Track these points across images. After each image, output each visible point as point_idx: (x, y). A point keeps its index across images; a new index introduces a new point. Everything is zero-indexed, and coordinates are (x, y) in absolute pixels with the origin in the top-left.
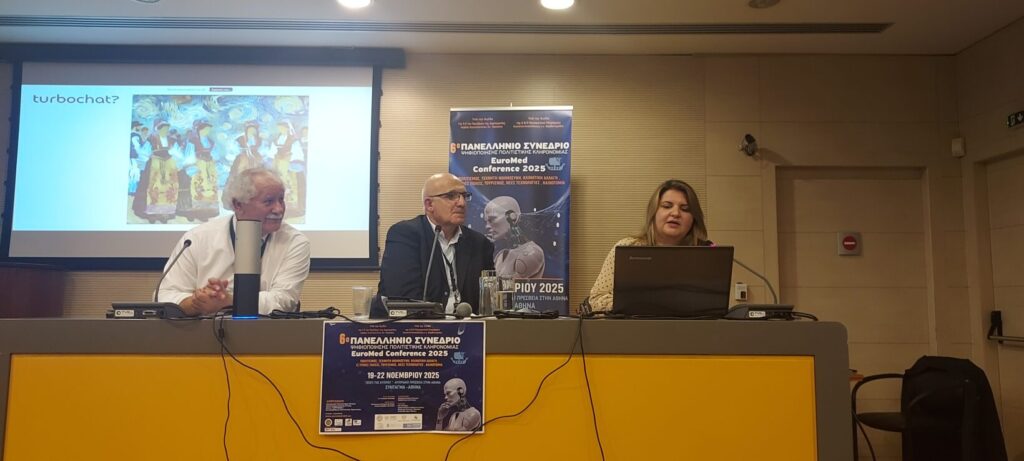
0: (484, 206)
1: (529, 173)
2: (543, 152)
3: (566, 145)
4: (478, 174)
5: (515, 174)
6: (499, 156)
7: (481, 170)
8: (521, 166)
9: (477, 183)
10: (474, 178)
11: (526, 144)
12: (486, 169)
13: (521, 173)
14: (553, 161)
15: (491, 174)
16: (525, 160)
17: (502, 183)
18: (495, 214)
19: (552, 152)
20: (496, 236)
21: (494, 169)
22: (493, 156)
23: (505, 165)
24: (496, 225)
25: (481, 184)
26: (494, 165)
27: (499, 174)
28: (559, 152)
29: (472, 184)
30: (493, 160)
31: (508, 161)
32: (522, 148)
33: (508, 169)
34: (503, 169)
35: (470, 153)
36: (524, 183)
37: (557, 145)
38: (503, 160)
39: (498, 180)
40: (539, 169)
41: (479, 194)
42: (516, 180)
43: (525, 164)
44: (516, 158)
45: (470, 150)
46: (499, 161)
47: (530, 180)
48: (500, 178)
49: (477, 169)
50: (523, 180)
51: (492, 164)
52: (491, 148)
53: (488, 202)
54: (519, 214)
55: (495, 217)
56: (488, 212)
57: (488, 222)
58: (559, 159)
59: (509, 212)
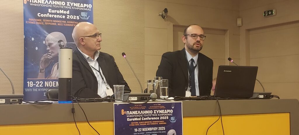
0: (45, 37)
1: (70, 20)
2: (77, 8)
3: (90, 6)
4: (41, 18)
5: (62, 19)
6: (53, 9)
7: (42, 15)
8: (66, 15)
9: (40, 23)
10: (38, 20)
11: (68, 3)
12: (45, 15)
13: (66, 19)
14: (83, 14)
15: (49, 18)
16: (68, 12)
17: (55, 24)
18: (52, 42)
19: (82, 9)
20: (53, 55)
21: (50, 16)
22: (50, 8)
23: (56, 14)
24: (53, 48)
25: (43, 23)
26: (50, 13)
27: (53, 18)
28: (86, 9)
29: (37, 23)
30: (50, 10)
31: (58, 12)
32: (66, 5)
33: (58, 16)
34: (55, 16)
35: (35, 5)
36: (68, 25)
37: (85, 5)
38: (55, 11)
39: (53, 22)
40: (76, 18)
41: (42, 29)
42: (63, 23)
43: (68, 14)
44: (63, 11)
45: (36, 3)
46: (53, 11)
47: (71, 24)
48: (54, 21)
49: (39, 15)
50: (67, 23)
51: (49, 13)
52: (48, 3)
53: (48, 35)
54: (66, 42)
55: (52, 44)
56: (47, 41)
57: (48, 46)
58: (87, 13)
59: (60, 41)
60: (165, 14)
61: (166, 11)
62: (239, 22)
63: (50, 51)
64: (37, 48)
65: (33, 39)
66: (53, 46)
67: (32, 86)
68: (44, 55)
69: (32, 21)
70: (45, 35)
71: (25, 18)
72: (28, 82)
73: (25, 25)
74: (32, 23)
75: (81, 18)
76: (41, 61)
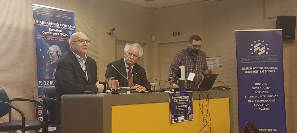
0: (48, 49)
1: (62, 36)
2: (66, 28)
3: (73, 27)
4: (44, 35)
5: (58, 36)
6: (52, 28)
7: (45, 33)
8: (60, 33)
9: (44, 39)
10: (43, 36)
11: (61, 24)
13: (60, 36)
14: (70, 32)
15: (50, 35)
16: (61, 31)
17: (54, 39)
18: (52, 52)
19: (69, 29)
20: (53, 62)
21: (51, 33)
22: (50, 28)
23: (54, 32)
24: (53, 57)
25: (46, 39)
27: (52, 35)
28: (71, 29)
29: (43, 39)
30: (50, 29)
31: (55, 30)
32: (59, 26)
35: (41, 25)
36: (62, 40)
37: (71, 26)
38: (53, 30)
40: (66, 35)
41: (46, 43)
42: (58, 39)
43: (61, 33)
44: (58, 30)
45: (41, 24)
46: (52, 30)
47: (63, 39)
48: (53, 37)
49: (44, 32)
50: (61, 39)
51: (50, 31)
52: (48, 24)
53: (50, 47)
54: (61, 53)
55: (52, 54)
56: (50, 51)
57: (50, 55)
58: (72, 32)
59: (57, 52)
60: (112, 32)
61: (113, 30)
63: (52, 59)
64: (43, 57)
65: (40, 50)
66: (53, 55)
67: (42, 84)
68: (48, 62)
69: (40, 37)
70: (48, 47)
71: (36, 36)
72: (40, 81)
74: (39, 38)
75: (69, 35)
76: (46, 66)
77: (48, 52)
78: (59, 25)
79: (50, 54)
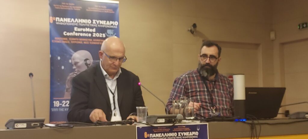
0: (71, 56)
1: (96, 38)
2: (103, 26)
3: (116, 23)
4: (67, 36)
5: (88, 37)
6: (79, 27)
7: (68, 34)
8: (92, 33)
9: (67, 42)
10: (64, 39)
11: (94, 21)
12: (71, 34)
13: (92, 37)
14: (109, 32)
15: (75, 37)
16: (94, 30)
17: (81, 43)
18: (78, 61)
19: (109, 27)
21: (77, 34)
22: (75, 26)
23: (82, 32)
24: (79, 67)
25: (69, 42)
27: (80, 37)
28: (112, 27)
29: (63, 42)
30: (76, 29)
31: (84, 30)
33: (84, 35)
34: (81, 34)
35: (61, 24)
36: (95, 43)
37: (111, 22)
38: (81, 29)
39: (79, 41)
40: (102, 36)
41: (67, 48)
42: (89, 41)
43: (94, 32)
44: (89, 29)
45: (62, 22)
47: (97, 42)
49: (66, 33)
50: (93, 42)
51: (75, 31)
52: (74, 21)
53: (74, 53)
54: (92, 61)
56: (74, 59)
57: (74, 65)
58: (113, 31)
59: (86, 60)
60: (194, 30)
61: (195, 26)
62: (272, 36)
63: (76, 70)
64: (63, 67)
65: (59, 58)
67: (58, 106)
68: (71, 74)
69: (58, 40)
70: (71, 54)
71: (52, 38)
72: (54, 102)
73: (51, 44)
74: (58, 42)
76: (67, 81)
77: (70, 61)
78: (92, 22)
79: (73, 63)
